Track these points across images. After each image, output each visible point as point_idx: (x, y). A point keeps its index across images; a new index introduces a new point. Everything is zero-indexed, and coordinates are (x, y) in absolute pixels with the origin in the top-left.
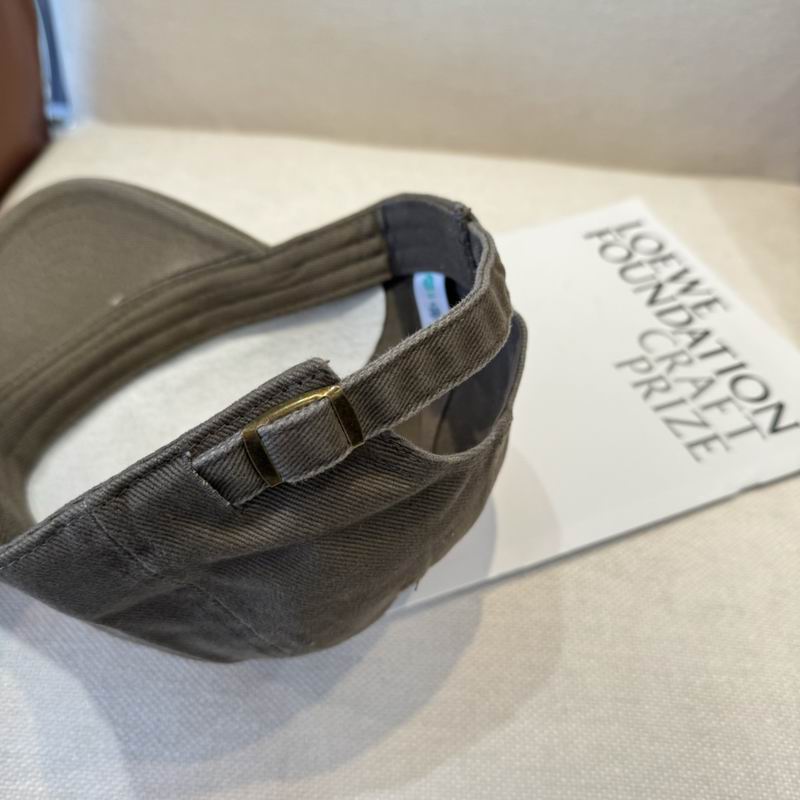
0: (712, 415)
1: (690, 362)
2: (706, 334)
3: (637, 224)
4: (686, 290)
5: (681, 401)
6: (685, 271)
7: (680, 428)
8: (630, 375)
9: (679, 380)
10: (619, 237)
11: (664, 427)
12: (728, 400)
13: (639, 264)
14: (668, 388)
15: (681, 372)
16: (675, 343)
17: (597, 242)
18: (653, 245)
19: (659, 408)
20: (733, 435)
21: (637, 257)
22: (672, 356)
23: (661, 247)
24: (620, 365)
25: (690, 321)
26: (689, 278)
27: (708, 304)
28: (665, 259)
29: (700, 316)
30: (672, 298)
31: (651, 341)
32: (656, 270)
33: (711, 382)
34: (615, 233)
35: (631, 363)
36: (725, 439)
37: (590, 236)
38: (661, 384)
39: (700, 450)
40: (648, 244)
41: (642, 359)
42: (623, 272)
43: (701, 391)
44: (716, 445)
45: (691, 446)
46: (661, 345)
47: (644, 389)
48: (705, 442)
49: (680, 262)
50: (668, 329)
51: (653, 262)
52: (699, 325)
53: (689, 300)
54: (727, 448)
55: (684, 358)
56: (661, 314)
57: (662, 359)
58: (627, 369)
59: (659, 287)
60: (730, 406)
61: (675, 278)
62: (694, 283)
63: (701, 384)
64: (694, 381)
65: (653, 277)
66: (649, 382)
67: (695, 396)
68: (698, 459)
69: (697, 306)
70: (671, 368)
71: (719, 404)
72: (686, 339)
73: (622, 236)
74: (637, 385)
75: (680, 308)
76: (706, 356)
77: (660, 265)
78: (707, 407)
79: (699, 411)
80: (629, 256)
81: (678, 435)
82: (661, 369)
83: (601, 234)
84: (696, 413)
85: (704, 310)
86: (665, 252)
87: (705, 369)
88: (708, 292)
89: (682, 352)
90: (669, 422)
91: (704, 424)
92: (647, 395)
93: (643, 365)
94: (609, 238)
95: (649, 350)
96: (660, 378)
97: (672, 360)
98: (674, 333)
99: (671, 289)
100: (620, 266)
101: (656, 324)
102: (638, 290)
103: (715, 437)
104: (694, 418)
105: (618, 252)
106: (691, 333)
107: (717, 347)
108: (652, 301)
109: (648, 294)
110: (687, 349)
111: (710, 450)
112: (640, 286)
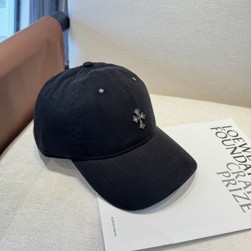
1: (245, 175)
3: (230, 126)
4: (244, 151)
6: (246, 144)
7: (238, 199)
8: (222, 177)
9: (240, 181)
11: (232, 197)
13: (230, 140)
14: (235, 184)
17: (215, 131)
19: (230, 191)
21: (229, 137)
22: (238, 172)
23: (237, 135)
25: (245, 161)
28: (238, 139)
30: (240, 153)
34: (222, 129)
35: (223, 173)
38: (233, 182)
39: (245, 208)
41: (228, 172)
43: (247, 186)
46: (234, 168)
48: (247, 205)
49: (244, 141)
51: (234, 139)
53: (245, 154)
55: (242, 174)
56: (234, 157)
57: (233, 173)
58: (221, 175)
59: (236, 148)
61: (240, 146)
62: (249, 148)
64: (245, 182)
65: (234, 145)
66: (229, 180)
67: (245, 188)
68: (244, 211)
69: (248, 157)
70: (236, 177)
72: (244, 167)
73: (225, 130)
75: (243, 156)
76: (249, 174)
78: (248, 193)
80: (226, 137)
81: (238, 202)
82: (233, 176)
83: (216, 128)
84: (244, 193)
86: (238, 137)
89: (242, 171)
90: (234, 196)
91: (248, 199)
92: (227, 186)
93: (227, 174)
94: (219, 130)
96: (233, 180)
97: (238, 174)
99: (239, 150)
100: (222, 140)
101: (233, 161)
104: (245, 197)
106: (245, 165)
108: (232, 153)
109: (232, 150)
110: (244, 171)
111: (249, 208)
112: (229, 147)
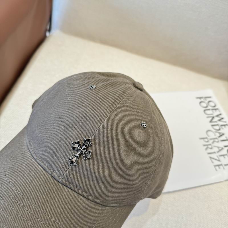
0: (222, 158)
1: (218, 142)
2: (223, 134)
3: (210, 97)
4: (219, 120)
5: (214, 153)
6: (220, 114)
7: (213, 160)
8: (203, 142)
9: (215, 146)
11: (209, 159)
12: (226, 155)
13: (209, 110)
14: (211, 148)
15: (216, 144)
16: (215, 135)
17: (199, 100)
18: (213, 105)
19: (209, 153)
20: (226, 165)
21: (209, 108)
22: (214, 139)
23: (215, 106)
24: (201, 139)
25: (219, 130)
26: (221, 116)
27: (224, 125)
28: (216, 109)
29: (222, 128)
30: (216, 122)
31: (209, 133)
32: (213, 112)
33: (222, 149)
34: (204, 99)
35: (203, 138)
36: (224, 166)
37: (198, 98)
38: (210, 147)
39: (217, 168)
40: (212, 104)
41: (206, 138)
42: (205, 110)
43: (220, 150)
44: (221, 167)
45: (215, 166)
46: (212, 135)
47: (206, 147)
48: (218, 166)
49: (219, 111)
50: (214, 131)
51: (213, 110)
52: (222, 131)
53: (220, 123)
54: (224, 169)
55: (216, 140)
56: (213, 126)
57: (211, 139)
58: (202, 140)
59: (213, 117)
60: (226, 157)
61: (217, 116)
62: (222, 118)
63: (220, 149)
64: (218, 147)
65: (212, 114)
66: (207, 145)
67: (218, 152)
68: (216, 170)
69: (222, 125)
70: (213, 142)
71: (223, 155)
72: (218, 135)
73: (206, 100)
74: (204, 145)
75: (217, 125)
76: (222, 141)
77: (214, 111)
78: (221, 156)
79: (219, 156)
80: (207, 107)
81: (213, 162)
82: (211, 142)
83: (200, 98)
84: (217, 157)
85: (223, 127)
86: (216, 108)
87: (222, 144)
88: (225, 122)
89: (216, 138)
90: (211, 158)
91: (219, 161)
92: (206, 149)
93: (206, 140)
94: (202, 100)
95: (209, 136)
96: (210, 145)
99: (216, 119)
101: (211, 128)
103: (221, 165)
104: (217, 159)
105: (204, 105)
106: (219, 133)
107: (225, 139)
108: (211, 122)
109: (210, 119)
110: (218, 138)
111: (219, 168)
112: (208, 116)
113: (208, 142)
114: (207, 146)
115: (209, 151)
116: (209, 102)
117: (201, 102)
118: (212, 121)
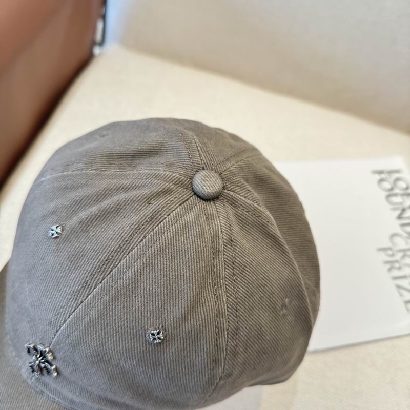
3: (398, 171)
5: (405, 277)
8: (383, 257)
9: (406, 265)
10: (388, 177)
11: (395, 289)
13: (396, 195)
14: (400, 268)
15: (408, 260)
16: (407, 243)
17: (377, 177)
18: (404, 186)
22: (404, 251)
23: (407, 188)
24: (380, 250)
28: (408, 195)
30: (409, 218)
31: (396, 239)
32: (404, 200)
34: (386, 174)
35: (385, 249)
37: (374, 172)
38: (397, 265)
40: (402, 184)
41: (390, 249)
42: (388, 197)
45: (407, 302)
46: (401, 243)
47: (388, 266)
50: (404, 234)
56: (403, 225)
59: (404, 210)
65: (401, 203)
66: (392, 262)
70: (403, 257)
73: (391, 177)
74: (386, 263)
77: (406, 198)
80: (392, 189)
81: (401, 295)
82: (398, 256)
83: (380, 172)
86: (409, 191)
90: (399, 287)
92: (390, 270)
93: (390, 252)
94: (383, 176)
95: (394, 245)
96: (397, 261)
97: (405, 253)
98: (407, 238)
100: (386, 193)
101: (399, 230)
102: (395, 209)
105: (387, 185)
108: (400, 217)
109: (398, 212)
112: (395, 207)
113: (392, 255)
114: (391, 265)
115: (396, 273)
116: (397, 180)
117: (381, 181)
118: (402, 216)
